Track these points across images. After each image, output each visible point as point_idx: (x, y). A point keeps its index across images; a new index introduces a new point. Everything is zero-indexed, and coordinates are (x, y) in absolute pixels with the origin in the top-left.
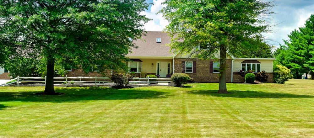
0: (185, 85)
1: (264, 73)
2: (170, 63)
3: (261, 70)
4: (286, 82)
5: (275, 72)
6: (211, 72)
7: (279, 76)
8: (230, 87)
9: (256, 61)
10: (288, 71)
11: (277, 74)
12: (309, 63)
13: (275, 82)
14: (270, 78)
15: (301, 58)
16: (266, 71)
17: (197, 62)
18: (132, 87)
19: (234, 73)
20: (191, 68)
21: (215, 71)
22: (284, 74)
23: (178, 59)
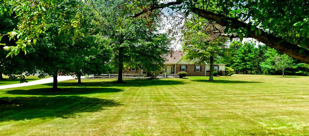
0: (184, 77)
1: (221, 71)
2: (172, 66)
3: (220, 70)
4: (232, 75)
5: (227, 70)
6: (195, 71)
7: (229, 73)
8: (215, 78)
9: (217, 65)
10: (233, 70)
11: (227, 71)
12: (233, 66)
13: (226, 76)
14: (224, 73)
15: (229, 63)
16: (222, 70)
17: (188, 66)
18: (158, 79)
19: (207, 71)
20: (185, 69)
21: (197, 70)
22: (231, 72)
23: (178, 65)
